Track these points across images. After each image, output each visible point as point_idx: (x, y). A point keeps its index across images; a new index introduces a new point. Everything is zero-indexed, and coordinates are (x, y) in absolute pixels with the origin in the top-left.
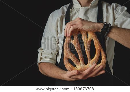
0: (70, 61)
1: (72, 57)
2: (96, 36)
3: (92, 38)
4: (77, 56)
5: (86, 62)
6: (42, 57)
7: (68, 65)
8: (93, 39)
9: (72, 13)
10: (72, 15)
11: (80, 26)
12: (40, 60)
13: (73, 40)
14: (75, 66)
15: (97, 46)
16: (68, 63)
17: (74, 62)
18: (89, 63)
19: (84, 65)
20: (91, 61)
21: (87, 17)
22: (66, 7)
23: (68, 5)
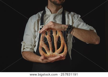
0: (43, 49)
1: (45, 47)
4: (48, 47)
5: (54, 51)
6: (24, 47)
7: (41, 52)
8: (60, 36)
9: (45, 18)
10: (45, 19)
12: (23, 50)
13: (47, 35)
14: (46, 53)
15: (62, 41)
16: (41, 50)
17: (46, 50)
19: (53, 53)
20: (57, 51)
21: (55, 21)
22: (41, 13)
23: (42, 12)
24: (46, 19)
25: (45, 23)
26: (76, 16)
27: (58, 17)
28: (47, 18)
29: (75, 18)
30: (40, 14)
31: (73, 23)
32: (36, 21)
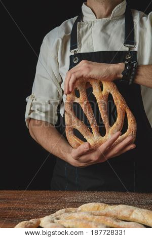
2: (115, 86)
3: (109, 91)
7: (72, 139)
8: (111, 93)
9: (81, 30)
10: (81, 32)
12: (29, 114)
16: (72, 136)
18: (108, 132)
20: (110, 130)
21: (107, 34)
22: (72, 22)
23: (76, 18)
24: (83, 32)
27: (113, 25)
28: (86, 30)
30: (70, 24)
32: (61, 41)
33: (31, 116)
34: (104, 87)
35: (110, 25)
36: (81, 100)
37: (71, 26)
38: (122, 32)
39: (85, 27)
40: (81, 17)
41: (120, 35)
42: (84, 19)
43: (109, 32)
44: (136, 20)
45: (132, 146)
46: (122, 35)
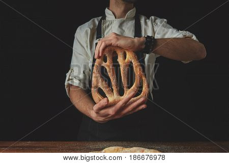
3: (130, 60)
7: (96, 96)
8: (133, 61)
11: (114, 42)
13: (106, 62)
15: (137, 71)
16: (96, 93)
18: (126, 93)
19: (119, 96)
20: (128, 92)
21: (122, 29)
22: (98, 20)
23: (100, 17)
24: (105, 27)
25: (104, 34)
26: (158, 21)
28: (108, 26)
29: (157, 24)
31: (154, 32)
33: (70, 82)
34: (127, 56)
35: (125, 24)
36: (107, 65)
37: (97, 23)
38: (133, 28)
39: (107, 24)
40: (104, 17)
41: (131, 31)
42: (107, 19)
43: (124, 28)
44: (142, 21)
45: (143, 106)
46: (133, 31)
